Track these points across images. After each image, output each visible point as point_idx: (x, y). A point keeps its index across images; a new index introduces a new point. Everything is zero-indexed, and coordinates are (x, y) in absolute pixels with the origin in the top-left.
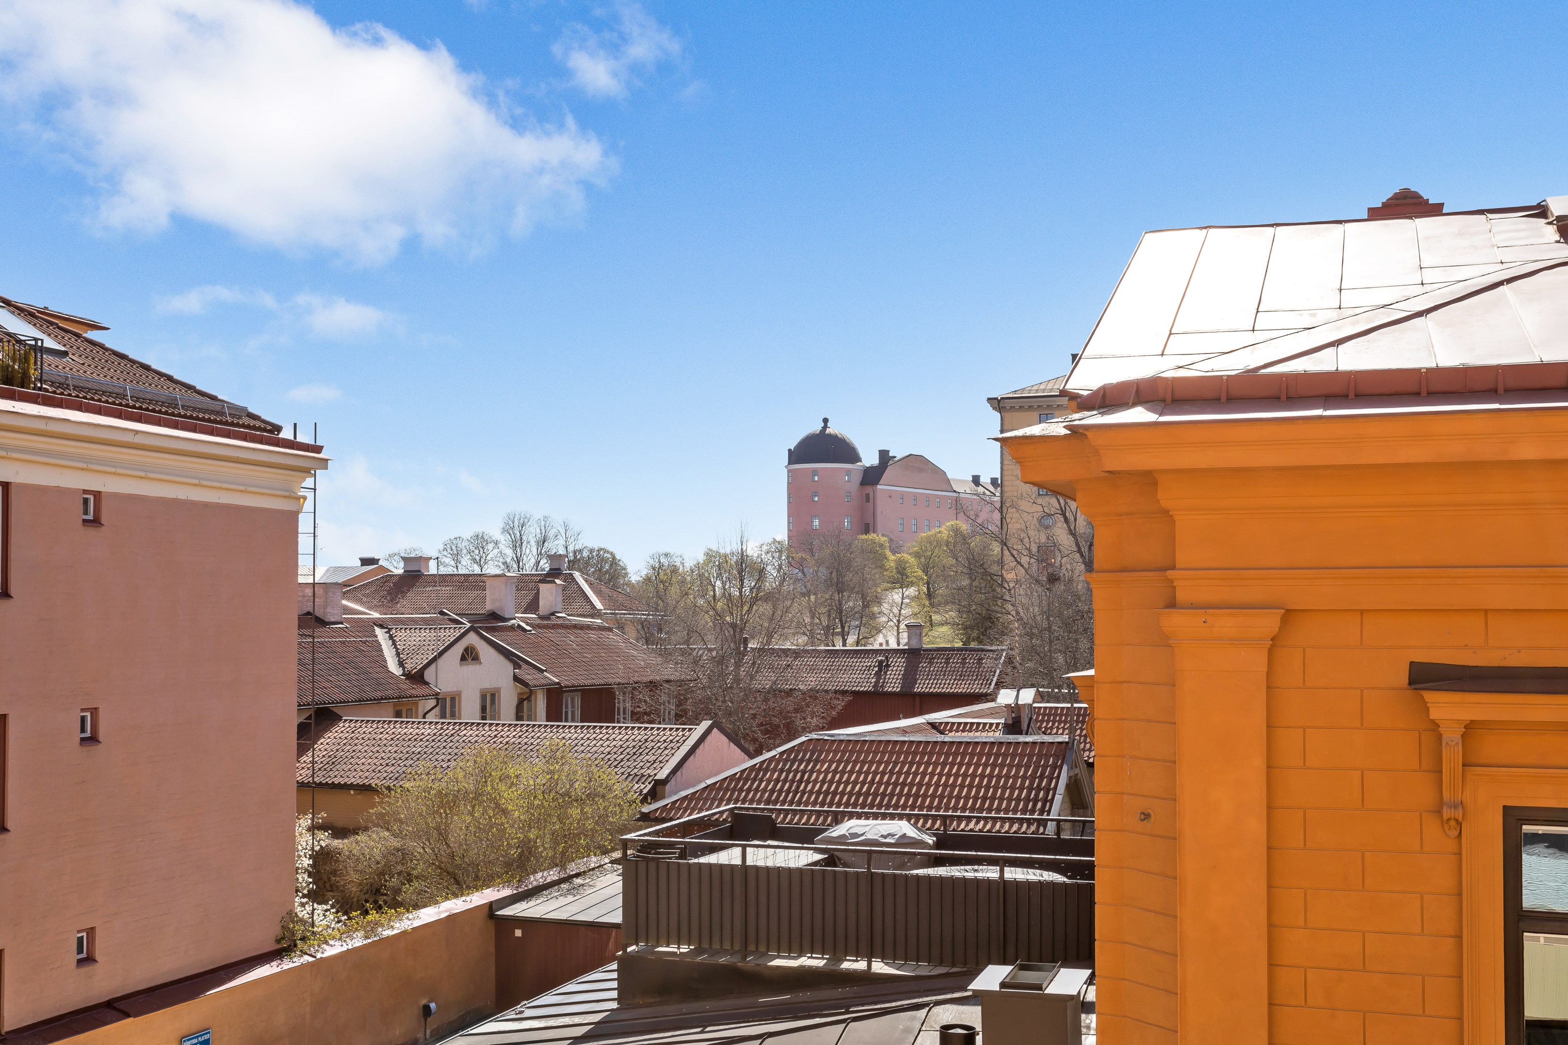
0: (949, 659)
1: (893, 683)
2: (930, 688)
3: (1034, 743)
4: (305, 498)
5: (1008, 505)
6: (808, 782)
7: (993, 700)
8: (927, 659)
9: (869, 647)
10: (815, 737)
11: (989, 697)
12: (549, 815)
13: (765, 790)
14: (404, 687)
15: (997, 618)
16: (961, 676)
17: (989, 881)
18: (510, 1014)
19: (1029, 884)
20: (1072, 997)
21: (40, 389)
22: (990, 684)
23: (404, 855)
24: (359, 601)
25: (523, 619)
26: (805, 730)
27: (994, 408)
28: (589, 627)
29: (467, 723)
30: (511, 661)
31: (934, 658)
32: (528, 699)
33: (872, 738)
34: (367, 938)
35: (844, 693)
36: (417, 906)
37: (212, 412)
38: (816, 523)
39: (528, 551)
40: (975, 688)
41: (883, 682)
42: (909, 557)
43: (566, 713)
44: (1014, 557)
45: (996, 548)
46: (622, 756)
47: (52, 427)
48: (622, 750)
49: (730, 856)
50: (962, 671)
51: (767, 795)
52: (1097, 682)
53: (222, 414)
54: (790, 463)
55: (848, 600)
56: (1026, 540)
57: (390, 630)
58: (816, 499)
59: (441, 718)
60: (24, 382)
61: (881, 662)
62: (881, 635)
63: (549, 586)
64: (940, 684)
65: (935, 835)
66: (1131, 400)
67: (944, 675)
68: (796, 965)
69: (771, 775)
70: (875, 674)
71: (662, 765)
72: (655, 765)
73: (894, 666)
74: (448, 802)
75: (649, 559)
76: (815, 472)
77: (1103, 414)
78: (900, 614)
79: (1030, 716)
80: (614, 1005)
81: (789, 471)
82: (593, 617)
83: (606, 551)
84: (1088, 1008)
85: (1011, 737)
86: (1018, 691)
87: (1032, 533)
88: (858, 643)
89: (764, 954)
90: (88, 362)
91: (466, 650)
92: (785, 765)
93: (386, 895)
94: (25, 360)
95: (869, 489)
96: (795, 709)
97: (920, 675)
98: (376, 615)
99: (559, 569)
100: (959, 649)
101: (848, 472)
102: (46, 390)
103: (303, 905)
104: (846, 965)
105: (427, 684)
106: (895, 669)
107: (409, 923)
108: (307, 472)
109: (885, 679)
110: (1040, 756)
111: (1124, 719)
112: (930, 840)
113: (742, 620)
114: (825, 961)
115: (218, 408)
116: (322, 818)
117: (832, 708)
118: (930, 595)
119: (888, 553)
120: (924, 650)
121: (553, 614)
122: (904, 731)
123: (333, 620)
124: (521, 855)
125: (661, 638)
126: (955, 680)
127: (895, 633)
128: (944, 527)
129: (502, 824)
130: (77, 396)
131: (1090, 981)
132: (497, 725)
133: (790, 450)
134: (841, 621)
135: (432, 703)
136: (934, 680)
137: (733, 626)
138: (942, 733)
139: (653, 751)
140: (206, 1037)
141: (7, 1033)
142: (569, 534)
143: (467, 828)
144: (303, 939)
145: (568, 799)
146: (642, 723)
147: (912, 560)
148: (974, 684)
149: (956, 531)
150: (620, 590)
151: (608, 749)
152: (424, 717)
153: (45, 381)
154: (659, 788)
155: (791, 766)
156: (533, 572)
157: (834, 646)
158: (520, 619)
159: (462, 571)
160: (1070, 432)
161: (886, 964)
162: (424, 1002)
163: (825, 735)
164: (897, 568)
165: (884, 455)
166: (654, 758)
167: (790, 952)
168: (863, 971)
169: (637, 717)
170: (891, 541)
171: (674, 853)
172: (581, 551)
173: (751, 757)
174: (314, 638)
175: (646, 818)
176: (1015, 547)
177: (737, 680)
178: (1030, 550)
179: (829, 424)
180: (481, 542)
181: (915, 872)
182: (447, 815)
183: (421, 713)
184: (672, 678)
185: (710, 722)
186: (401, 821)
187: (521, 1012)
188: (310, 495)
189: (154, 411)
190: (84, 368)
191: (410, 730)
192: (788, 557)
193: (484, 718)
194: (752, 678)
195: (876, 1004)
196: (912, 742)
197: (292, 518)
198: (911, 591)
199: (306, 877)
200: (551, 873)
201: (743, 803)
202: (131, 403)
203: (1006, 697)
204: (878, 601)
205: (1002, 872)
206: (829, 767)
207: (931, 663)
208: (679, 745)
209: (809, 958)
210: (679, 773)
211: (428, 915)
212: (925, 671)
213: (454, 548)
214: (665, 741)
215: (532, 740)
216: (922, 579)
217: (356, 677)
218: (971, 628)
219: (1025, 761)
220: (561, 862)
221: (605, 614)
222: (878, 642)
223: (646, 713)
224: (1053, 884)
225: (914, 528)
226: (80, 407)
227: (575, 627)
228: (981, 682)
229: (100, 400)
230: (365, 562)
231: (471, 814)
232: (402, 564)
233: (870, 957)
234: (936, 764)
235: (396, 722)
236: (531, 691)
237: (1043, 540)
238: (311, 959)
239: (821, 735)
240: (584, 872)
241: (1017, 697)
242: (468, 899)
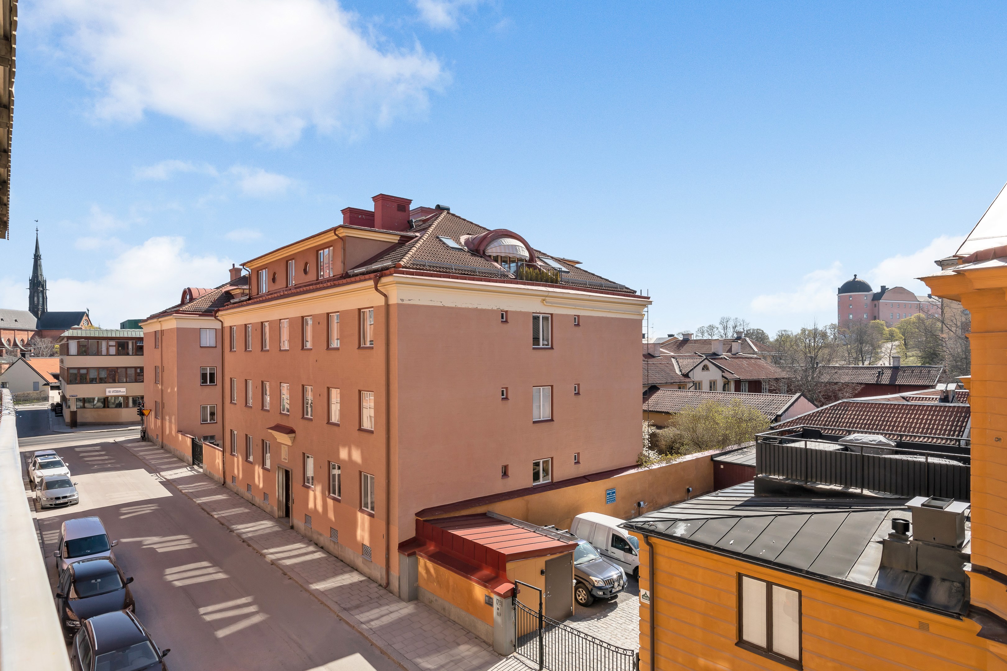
0: (914, 370)
1: (885, 380)
2: (904, 382)
3: (955, 407)
4: (644, 315)
5: (945, 306)
6: (842, 418)
7: (935, 388)
8: (902, 370)
9: (875, 366)
10: (846, 401)
11: (933, 387)
12: (734, 426)
13: (823, 421)
14: (682, 379)
15: (939, 354)
16: (919, 378)
17: (920, 463)
18: (714, 494)
19: (941, 465)
20: (959, 514)
21: (561, 284)
22: (934, 381)
23: (681, 436)
24: (667, 349)
25: (726, 355)
26: (842, 398)
27: (938, 265)
28: (751, 358)
29: (704, 392)
30: (721, 370)
31: (906, 370)
32: (728, 384)
33: (873, 402)
34: (667, 463)
35: (861, 384)
36: (685, 454)
37: (614, 288)
38: (851, 316)
39: (729, 331)
40: (926, 383)
41: (881, 380)
42: (895, 329)
43: (742, 389)
44: (948, 328)
45: (939, 324)
46: (763, 405)
47: (565, 296)
48: (763, 403)
49: (800, 444)
50: (920, 376)
51: (824, 422)
52: (972, 381)
53: (617, 288)
54: (839, 293)
55: (865, 346)
56: (955, 321)
57: (677, 359)
58: (851, 307)
59: (695, 390)
60: (557, 282)
61: (879, 372)
62: (881, 361)
63: (736, 343)
64: (909, 381)
65: (896, 442)
66: (991, 257)
67: (911, 377)
68: (828, 488)
69: (826, 415)
70: (877, 377)
71: (779, 409)
72: (777, 409)
73: (886, 373)
74: (696, 419)
75: (777, 333)
76: (850, 296)
77: (975, 264)
78: (891, 352)
79: (953, 395)
80: (753, 495)
81: (838, 297)
82: (753, 354)
83: (760, 330)
84: (968, 519)
85: (942, 403)
86: (947, 384)
87: (957, 317)
88: (870, 364)
89: (815, 483)
90: (576, 274)
91: (704, 366)
92: (832, 411)
93: (675, 449)
94: (557, 275)
95: (876, 302)
96: (839, 390)
97: (899, 377)
98: (672, 354)
99: (740, 337)
100: (920, 367)
101: (866, 296)
102: (563, 284)
103: (647, 451)
104: (851, 490)
105: (690, 378)
106: (886, 374)
107: (682, 460)
108: (645, 306)
109: (881, 378)
110: (957, 412)
111: (987, 397)
112: (893, 444)
113: (815, 355)
114: (842, 488)
115: (616, 286)
116: (652, 422)
117: (855, 390)
118: (905, 344)
119: (885, 328)
120: (901, 367)
121: (737, 353)
122: (889, 399)
123: (657, 356)
124: (723, 439)
125: (781, 362)
126: (916, 379)
127: (888, 360)
128: (913, 316)
129: (716, 428)
130: (572, 285)
131: (969, 507)
132: (715, 393)
133: (839, 288)
134: (862, 355)
135: (692, 384)
136: (906, 379)
137: (811, 357)
138: (907, 401)
139: (776, 404)
140: (614, 491)
141: (555, 482)
142: (745, 324)
143: (703, 429)
144: (646, 462)
145: (740, 420)
146: (773, 393)
147: (897, 330)
148: (926, 381)
149: (919, 318)
150: (765, 344)
151: (758, 403)
152: (689, 389)
153: (563, 281)
154: (778, 418)
155: (835, 412)
156: (731, 338)
157: (858, 365)
158: (724, 355)
159: (705, 338)
160: (956, 273)
161: (870, 491)
162: (687, 487)
163: (851, 400)
164: (889, 334)
165: (883, 288)
166: (776, 406)
167: (826, 483)
168: (859, 493)
169: (771, 391)
170: (886, 322)
171: (777, 442)
172: (749, 330)
173: (818, 407)
174: (648, 362)
175: (772, 428)
176: (949, 324)
177: (813, 378)
178: (956, 325)
179: (857, 277)
180: (711, 328)
181: (884, 456)
182: (696, 423)
183: (688, 388)
184: (785, 377)
185: (800, 394)
186: (680, 425)
187: (718, 494)
188: (646, 314)
189: (595, 288)
190: (575, 276)
191: (684, 394)
192: (838, 330)
193: (711, 390)
194: (819, 377)
195: (863, 506)
196: (892, 404)
197: (641, 321)
198: (897, 343)
199: (648, 442)
200: (735, 446)
201: (810, 425)
202: (588, 286)
203: (941, 387)
204: (880, 347)
205: (927, 459)
206: (852, 413)
207: (904, 372)
208: (787, 402)
209: (835, 486)
210: (786, 413)
211: (688, 458)
212: (901, 376)
213: (701, 330)
214: (781, 400)
215: (728, 399)
216: (902, 338)
217: (665, 375)
218: (925, 358)
219: (949, 414)
220: (739, 442)
221: (758, 353)
222: (880, 364)
223: (774, 390)
224: (954, 466)
225: (898, 317)
226: (573, 289)
227: (746, 358)
228: (929, 380)
229: (579, 286)
230: (670, 336)
231: (705, 424)
232: (682, 337)
233: (862, 487)
234: (903, 414)
235: (679, 391)
236: (729, 381)
237: (964, 320)
238: (648, 469)
239: (849, 400)
240: (748, 447)
241: (947, 387)
242: (703, 453)
